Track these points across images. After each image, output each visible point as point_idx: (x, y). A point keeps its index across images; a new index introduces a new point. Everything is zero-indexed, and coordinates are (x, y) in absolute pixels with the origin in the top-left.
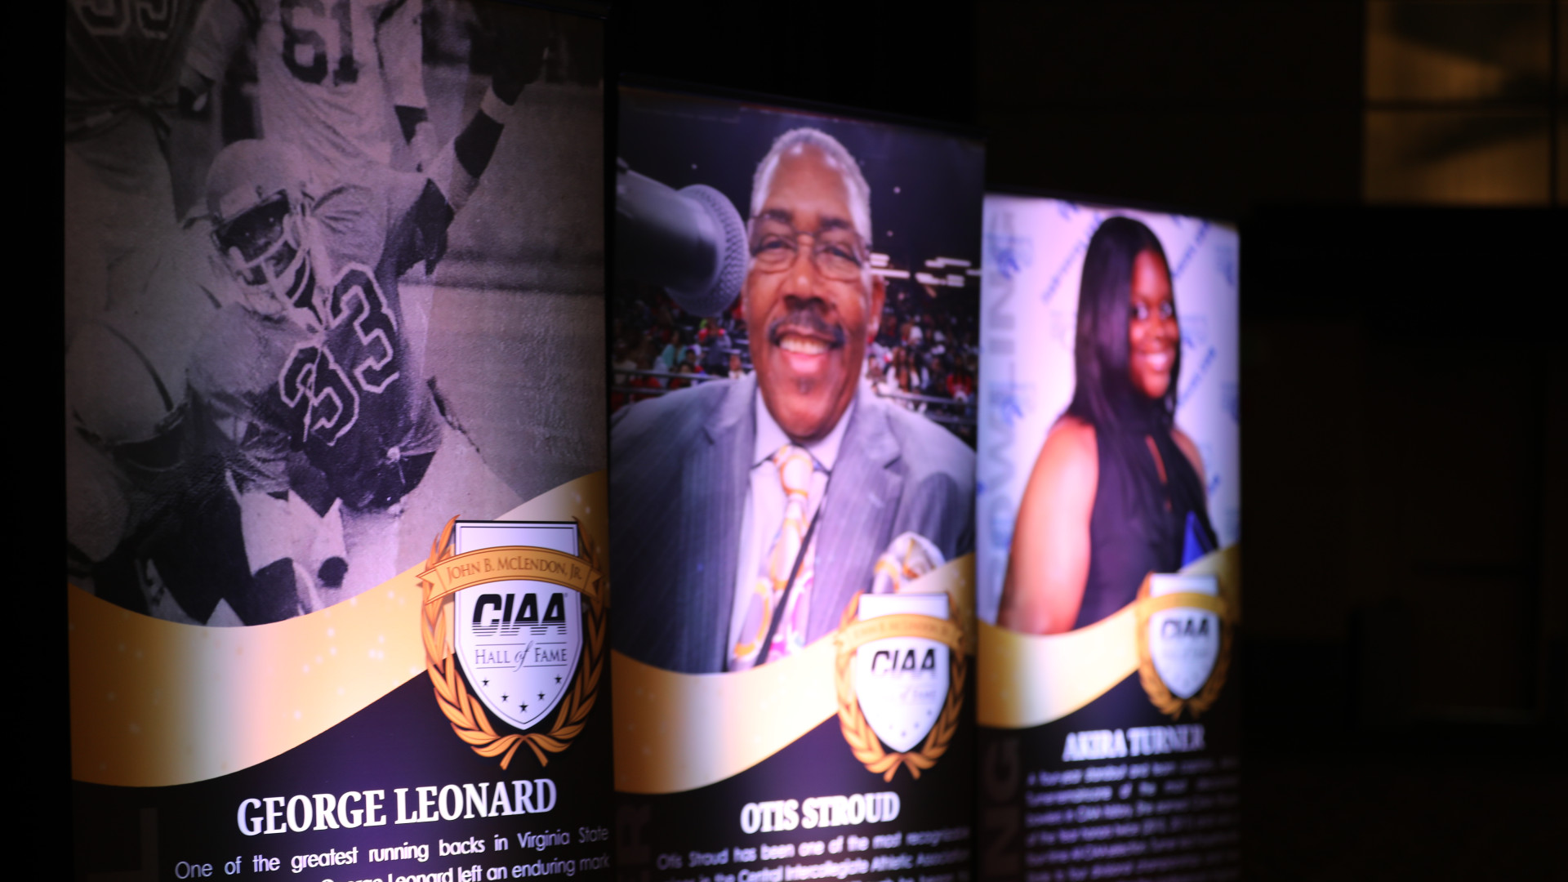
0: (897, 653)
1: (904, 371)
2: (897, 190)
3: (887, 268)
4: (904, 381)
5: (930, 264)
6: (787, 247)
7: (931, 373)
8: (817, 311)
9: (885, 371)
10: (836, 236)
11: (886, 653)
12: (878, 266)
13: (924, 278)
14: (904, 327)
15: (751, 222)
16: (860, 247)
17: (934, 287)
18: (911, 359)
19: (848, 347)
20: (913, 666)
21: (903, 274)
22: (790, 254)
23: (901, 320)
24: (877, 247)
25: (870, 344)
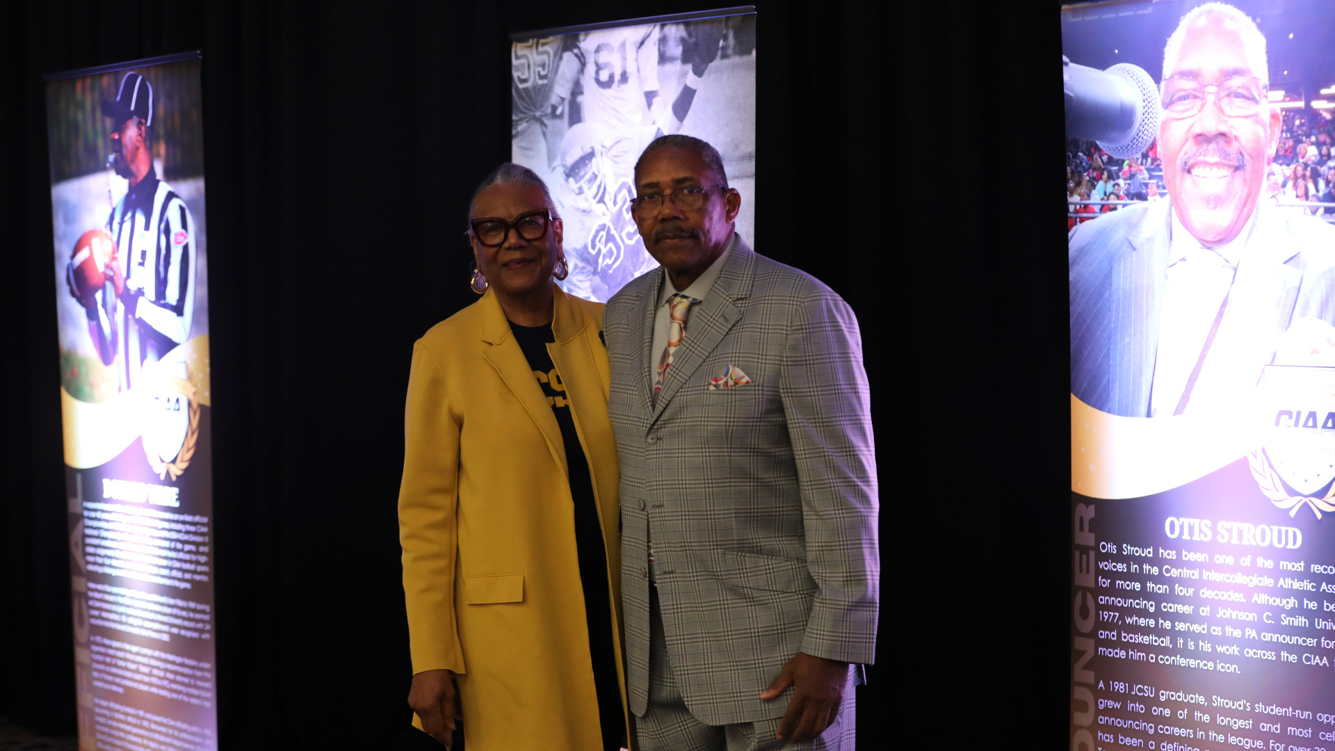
0: (1299, 413)
1: (1301, 183)
2: (1291, 36)
3: (1284, 101)
4: (1301, 191)
5: (1324, 92)
6: (1196, 97)
7: (1328, 182)
8: (1222, 141)
9: (1284, 185)
10: (1236, 82)
11: (1289, 414)
12: (1277, 101)
13: (1316, 104)
14: (1300, 147)
15: (1163, 84)
16: (1257, 88)
17: (1327, 110)
18: (1308, 173)
19: (1248, 168)
20: (1315, 426)
21: (1301, 104)
22: (1198, 103)
23: (1298, 141)
24: (1273, 86)
25: (1269, 163)
